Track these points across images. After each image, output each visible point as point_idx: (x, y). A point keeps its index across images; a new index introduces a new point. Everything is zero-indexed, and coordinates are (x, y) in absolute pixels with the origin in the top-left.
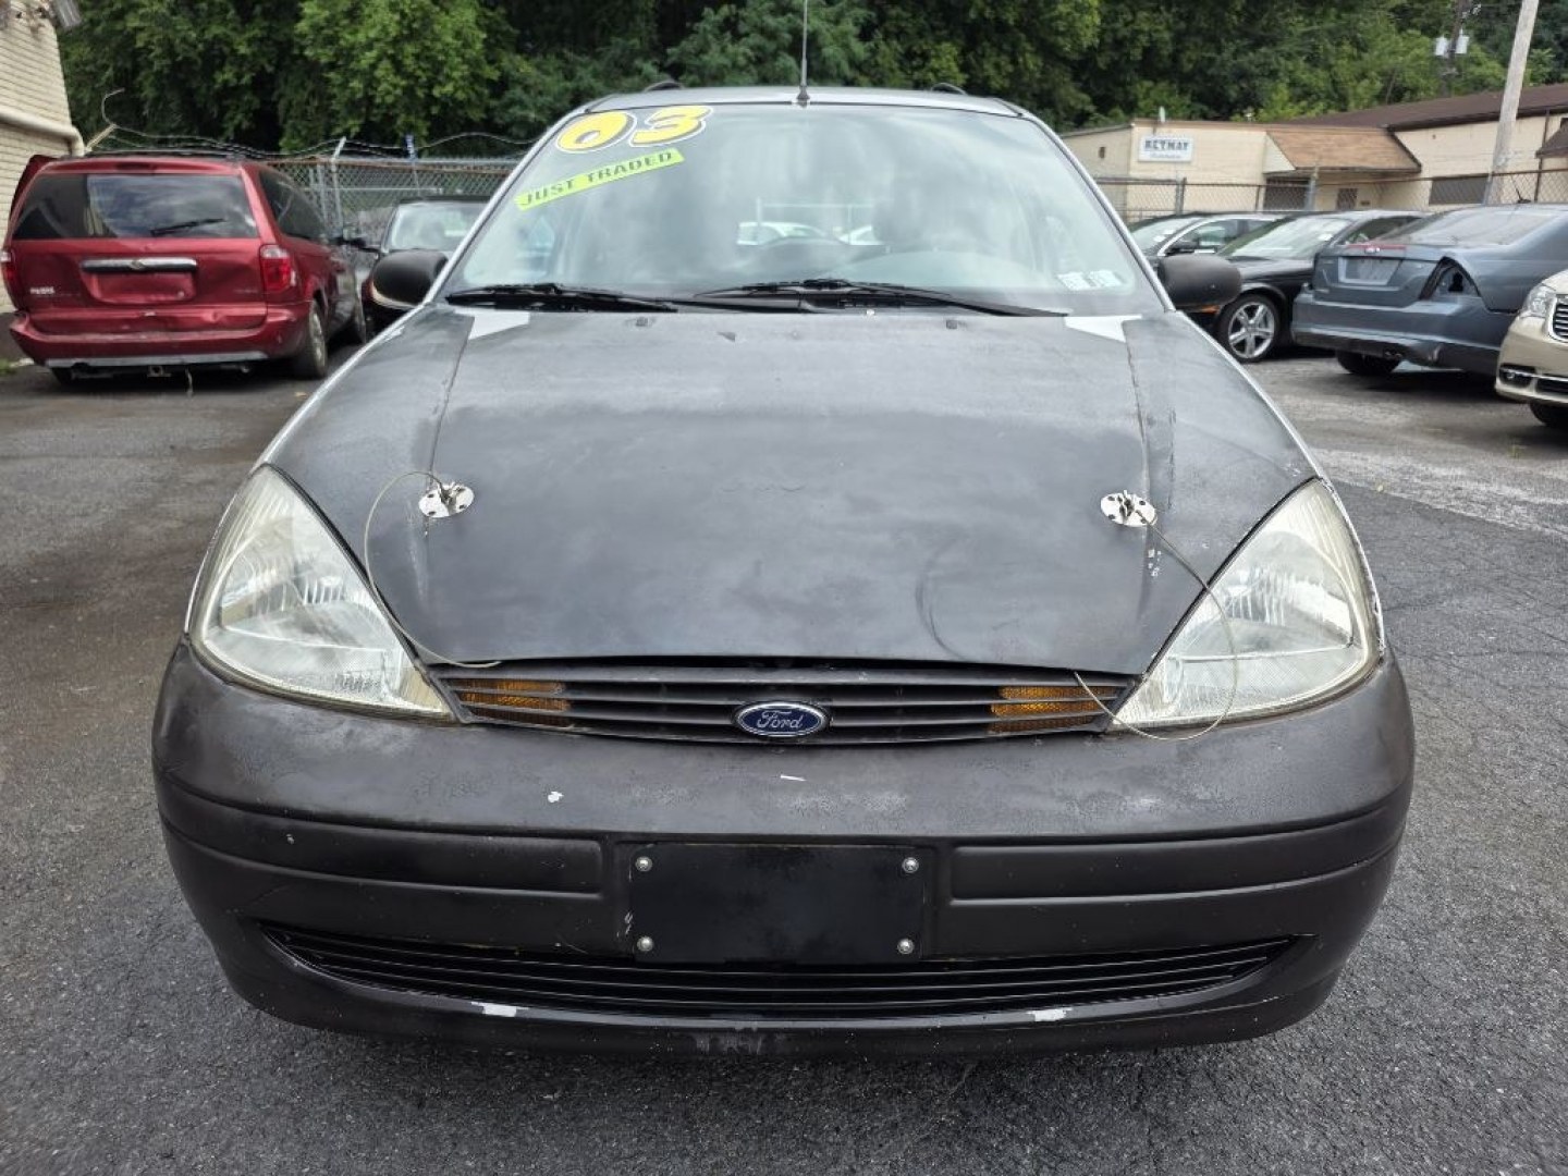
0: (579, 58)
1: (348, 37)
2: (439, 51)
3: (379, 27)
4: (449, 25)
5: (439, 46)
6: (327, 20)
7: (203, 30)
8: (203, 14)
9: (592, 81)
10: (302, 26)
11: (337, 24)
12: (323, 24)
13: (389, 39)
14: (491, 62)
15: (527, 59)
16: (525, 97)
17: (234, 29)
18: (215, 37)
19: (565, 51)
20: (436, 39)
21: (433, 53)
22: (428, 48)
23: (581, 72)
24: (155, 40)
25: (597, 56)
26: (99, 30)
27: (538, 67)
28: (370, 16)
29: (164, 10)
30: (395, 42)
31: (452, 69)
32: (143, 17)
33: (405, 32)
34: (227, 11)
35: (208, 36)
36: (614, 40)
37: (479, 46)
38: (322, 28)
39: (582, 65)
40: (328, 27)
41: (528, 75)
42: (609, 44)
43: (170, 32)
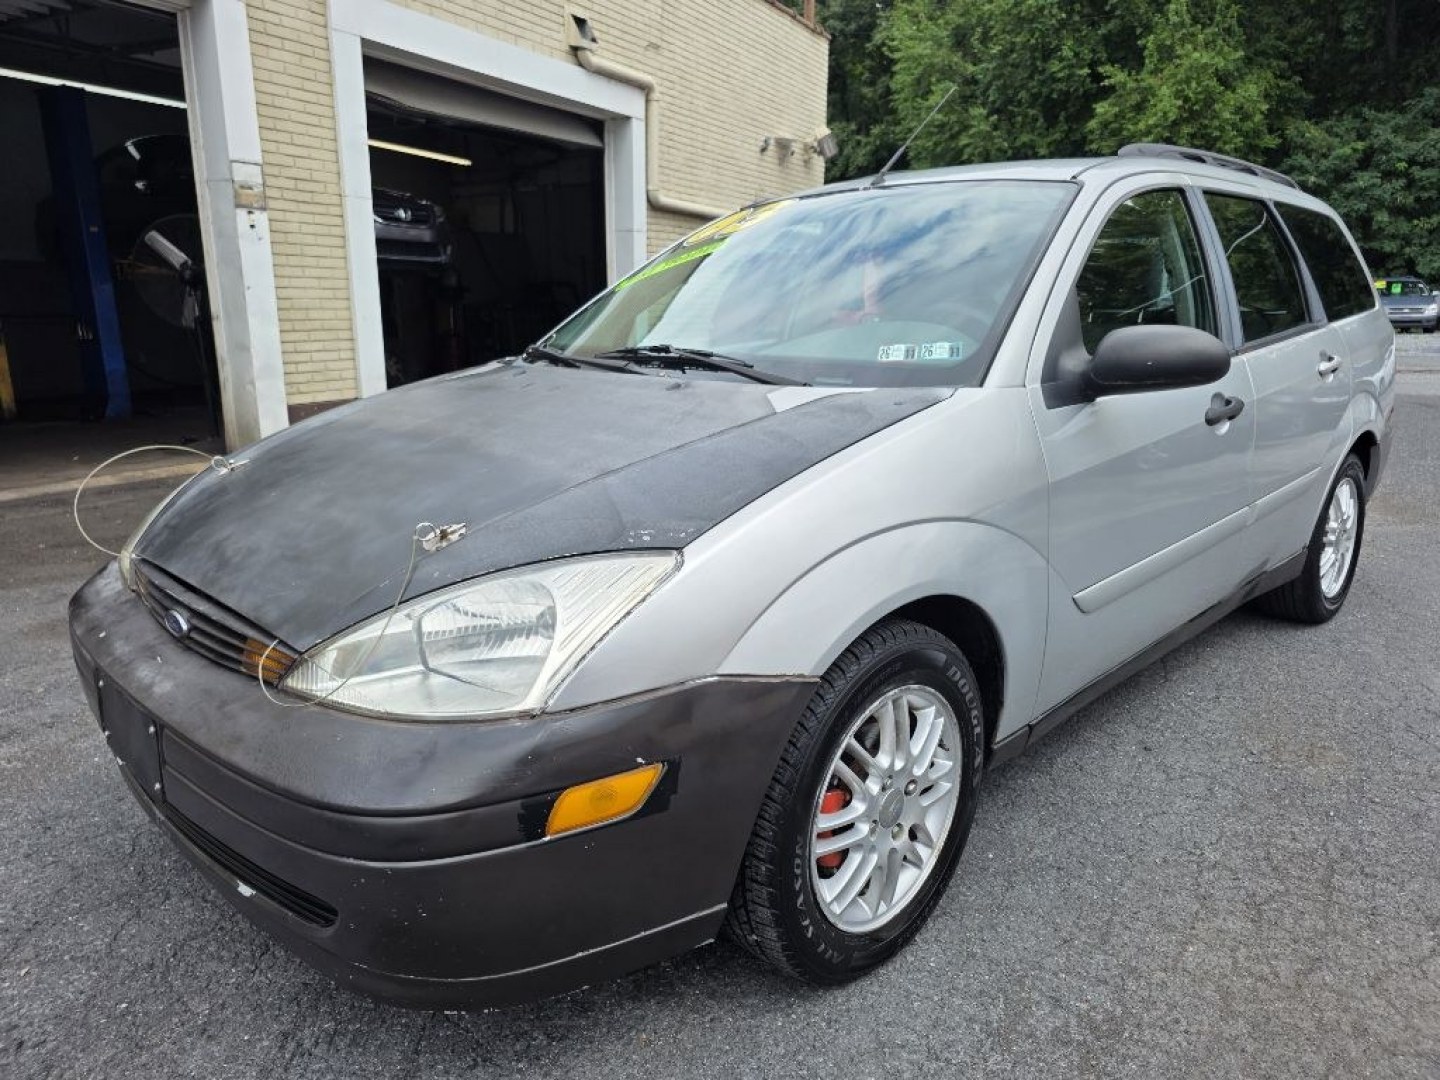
0: (1380, 115)
1: (1130, 127)
2: (1216, 128)
3: (1160, 114)
4: (1232, 103)
5: (1216, 123)
6: (1116, 116)
7: (1015, 139)
8: (1018, 126)
9: (1390, 137)
10: (1093, 124)
11: (1124, 118)
12: (1111, 119)
13: (1169, 123)
14: (1271, 131)
15: (1317, 123)
16: (1306, 162)
17: (1039, 134)
18: (1024, 144)
19: (1365, 110)
20: (1216, 116)
21: (1209, 131)
22: (1206, 127)
23: (1378, 129)
24: (976, 152)
25: (1402, 111)
26: (939, 149)
27: (1329, 131)
28: (1155, 106)
29: (988, 129)
30: (1175, 123)
31: (1225, 143)
32: (971, 137)
33: (1185, 115)
34: (1037, 120)
35: (1018, 143)
36: (1427, 90)
37: (1258, 118)
38: (1111, 123)
39: (1381, 122)
40: (1115, 122)
41: (1314, 139)
42: (1422, 95)
43: (990, 144)
